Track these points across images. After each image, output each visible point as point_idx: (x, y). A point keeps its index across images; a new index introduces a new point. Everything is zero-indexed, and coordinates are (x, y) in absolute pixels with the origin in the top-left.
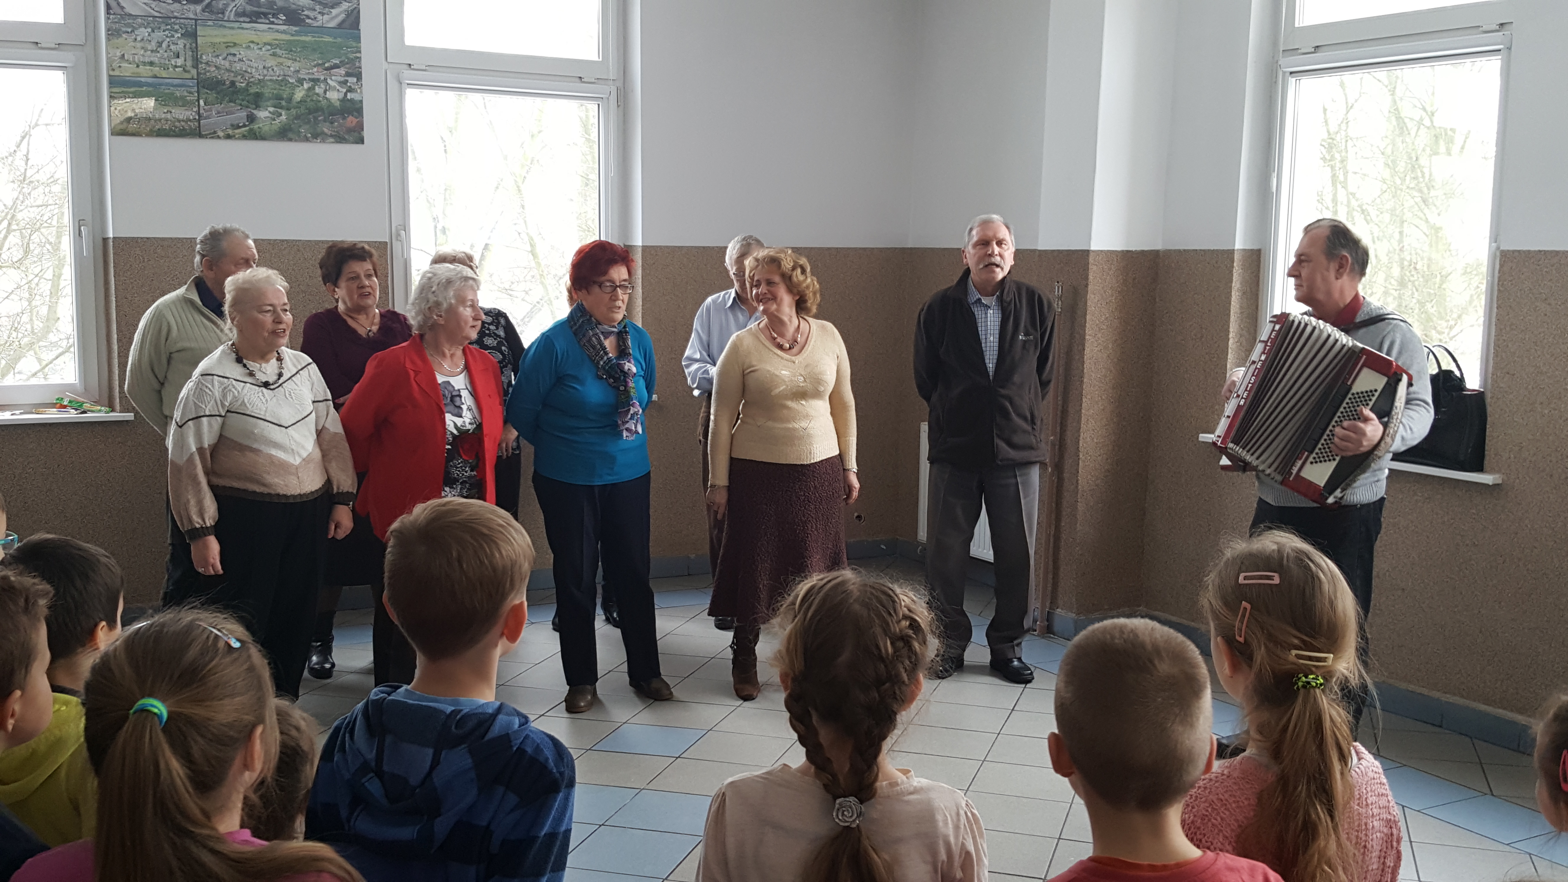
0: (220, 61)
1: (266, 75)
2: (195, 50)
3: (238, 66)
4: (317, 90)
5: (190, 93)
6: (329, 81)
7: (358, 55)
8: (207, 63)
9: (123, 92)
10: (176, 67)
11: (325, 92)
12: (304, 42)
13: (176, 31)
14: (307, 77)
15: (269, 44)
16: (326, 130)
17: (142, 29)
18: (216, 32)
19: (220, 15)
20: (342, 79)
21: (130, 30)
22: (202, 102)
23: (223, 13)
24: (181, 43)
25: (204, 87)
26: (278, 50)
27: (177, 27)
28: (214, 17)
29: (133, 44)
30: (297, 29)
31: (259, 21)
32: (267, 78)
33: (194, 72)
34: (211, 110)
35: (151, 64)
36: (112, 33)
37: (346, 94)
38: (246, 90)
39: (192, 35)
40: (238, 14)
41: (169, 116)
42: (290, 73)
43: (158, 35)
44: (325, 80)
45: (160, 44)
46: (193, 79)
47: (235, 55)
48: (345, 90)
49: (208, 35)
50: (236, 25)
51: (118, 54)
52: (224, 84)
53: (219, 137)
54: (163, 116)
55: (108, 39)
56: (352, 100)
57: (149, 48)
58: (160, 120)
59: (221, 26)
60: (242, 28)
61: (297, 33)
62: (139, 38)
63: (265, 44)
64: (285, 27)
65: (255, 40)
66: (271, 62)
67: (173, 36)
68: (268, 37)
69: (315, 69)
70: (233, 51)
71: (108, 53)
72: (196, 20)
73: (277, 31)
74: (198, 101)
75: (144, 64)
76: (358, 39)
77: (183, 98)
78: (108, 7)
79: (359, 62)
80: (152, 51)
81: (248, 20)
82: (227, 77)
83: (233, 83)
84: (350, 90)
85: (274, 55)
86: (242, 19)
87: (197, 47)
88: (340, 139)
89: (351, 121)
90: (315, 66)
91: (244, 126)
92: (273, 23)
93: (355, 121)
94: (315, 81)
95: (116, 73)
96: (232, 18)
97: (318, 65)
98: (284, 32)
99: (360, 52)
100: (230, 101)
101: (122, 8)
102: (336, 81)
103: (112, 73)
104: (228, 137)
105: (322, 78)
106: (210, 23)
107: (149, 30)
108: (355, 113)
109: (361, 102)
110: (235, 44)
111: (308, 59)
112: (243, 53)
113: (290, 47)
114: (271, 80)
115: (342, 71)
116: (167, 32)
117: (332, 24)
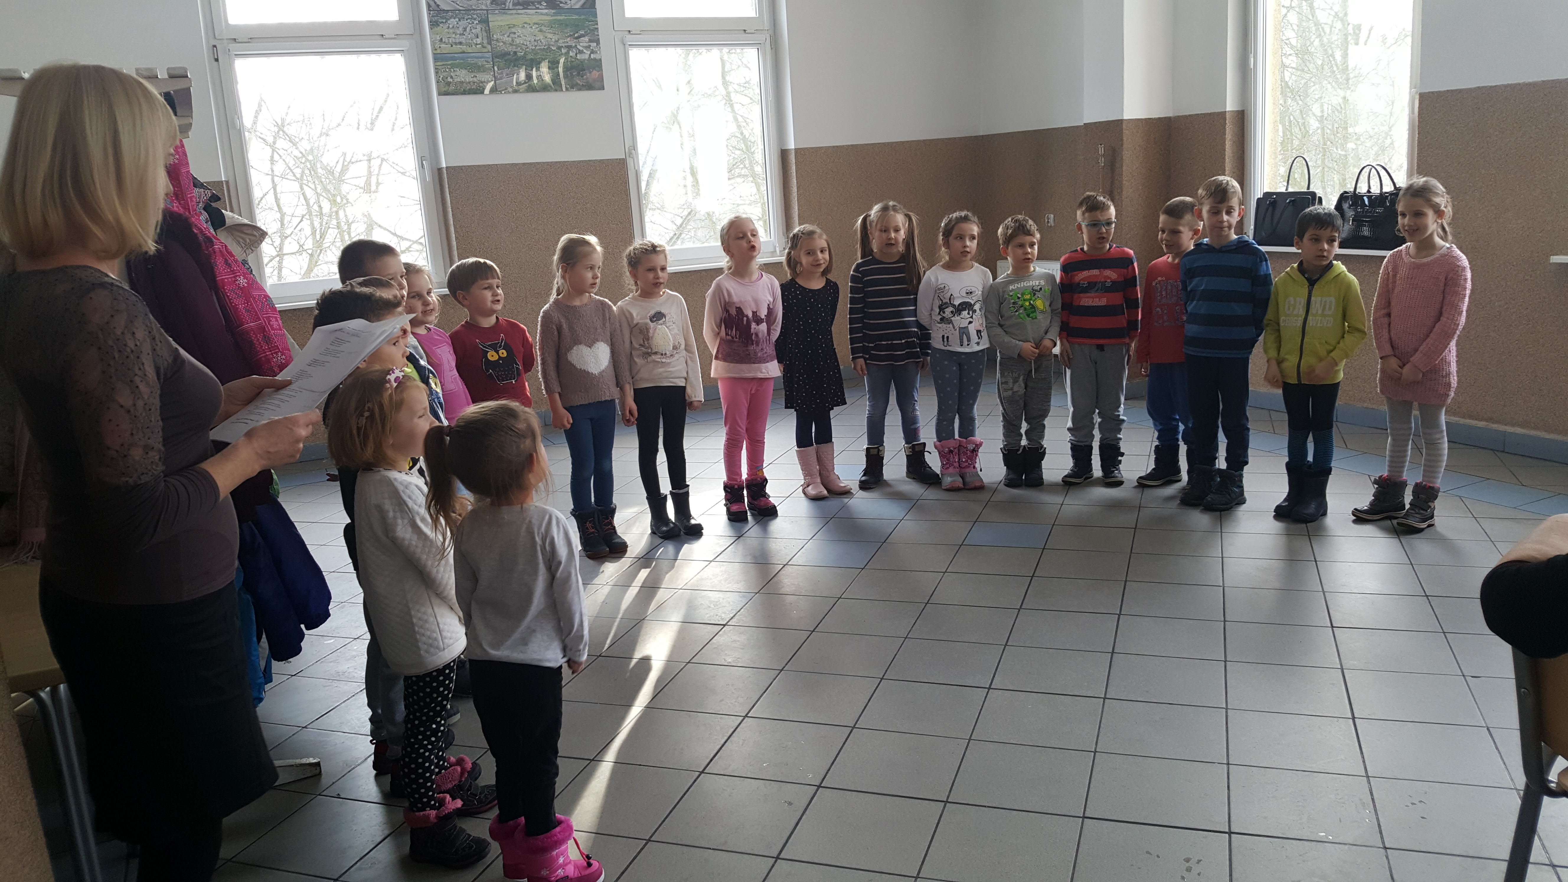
0: (505, 38)
1: (536, 46)
2: (488, 31)
3: (518, 41)
4: (571, 54)
5: (488, 62)
6: (578, 47)
7: (596, 26)
8: (497, 40)
9: (443, 65)
10: (477, 44)
11: (576, 54)
12: (560, 20)
13: (475, 19)
14: (563, 45)
15: (537, 24)
16: (579, 82)
17: (452, 20)
18: (502, 18)
19: (503, 6)
20: (587, 44)
21: (444, 21)
22: (496, 68)
23: (505, 4)
24: (479, 27)
25: (496, 57)
26: (543, 28)
27: (475, 16)
28: (499, 8)
29: (447, 30)
30: (553, 11)
31: (529, 7)
32: (537, 48)
33: (489, 47)
34: (502, 73)
35: (461, 43)
36: (433, 24)
37: (590, 55)
38: (524, 57)
39: (485, 21)
40: (514, 4)
41: (475, 79)
42: (552, 43)
43: (463, 23)
44: (576, 46)
45: (465, 29)
46: (489, 52)
47: (515, 33)
48: (589, 52)
49: (497, 21)
50: (514, 12)
51: (439, 38)
52: (510, 54)
53: (509, 92)
54: (471, 80)
55: (431, 29)
56: (595, 59)
57: (458, 32)
58: (469, 83)
59: (504, 13)
60: (519, 14)
61: (555, 14)
62: (451, 26)
63: (535, 24)
64: (546, 11)
65: (528, 22)
66: (540, 36)
67: (473, 23)
68: (536, 19)
69: (569, 39)
70: (513, 30)
71: (431, 38)
72: (487, 10)
73: (542, 14)
74: (493, 67)
75: (456, 44)
76: (595, 15)
77: (483, 66)
78: (429, 6)
79: (598, 31)
80: (460, 34)
81: (522, 7)
82: (511, 49)
83: (515, 53)
84: (592, 52)
85: (541, 31)
86: (517, 7)
87: (489, 30)
88: (589, 87)
89: (595, 74)
90: (568, 37)
91: (525, 83)
92: (538, 8)
93: (597, 74)
94: (569, 47)
95: (438, 51)
96: (511, 7)
97: (571, 35)
98: (546, 14)
99: (597, 24)
100: (514, 66)
101: (438, 6)
102: (583, 47)
103: (435, 52)
104: (515, 91)
105: (574, 45)
106: (497, 12)
107: (457, 20)
108: (597, 69)
109: (600, 60)
110: (514, 25)
111: (564, 32)
112: (520, 31)
113: (551, 24)
114: (540, 49)
115: (586, 39)
116: (469, 21)
117: (577, 6)
